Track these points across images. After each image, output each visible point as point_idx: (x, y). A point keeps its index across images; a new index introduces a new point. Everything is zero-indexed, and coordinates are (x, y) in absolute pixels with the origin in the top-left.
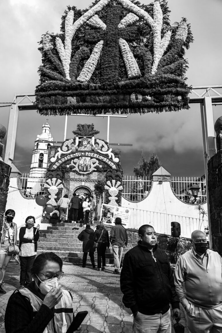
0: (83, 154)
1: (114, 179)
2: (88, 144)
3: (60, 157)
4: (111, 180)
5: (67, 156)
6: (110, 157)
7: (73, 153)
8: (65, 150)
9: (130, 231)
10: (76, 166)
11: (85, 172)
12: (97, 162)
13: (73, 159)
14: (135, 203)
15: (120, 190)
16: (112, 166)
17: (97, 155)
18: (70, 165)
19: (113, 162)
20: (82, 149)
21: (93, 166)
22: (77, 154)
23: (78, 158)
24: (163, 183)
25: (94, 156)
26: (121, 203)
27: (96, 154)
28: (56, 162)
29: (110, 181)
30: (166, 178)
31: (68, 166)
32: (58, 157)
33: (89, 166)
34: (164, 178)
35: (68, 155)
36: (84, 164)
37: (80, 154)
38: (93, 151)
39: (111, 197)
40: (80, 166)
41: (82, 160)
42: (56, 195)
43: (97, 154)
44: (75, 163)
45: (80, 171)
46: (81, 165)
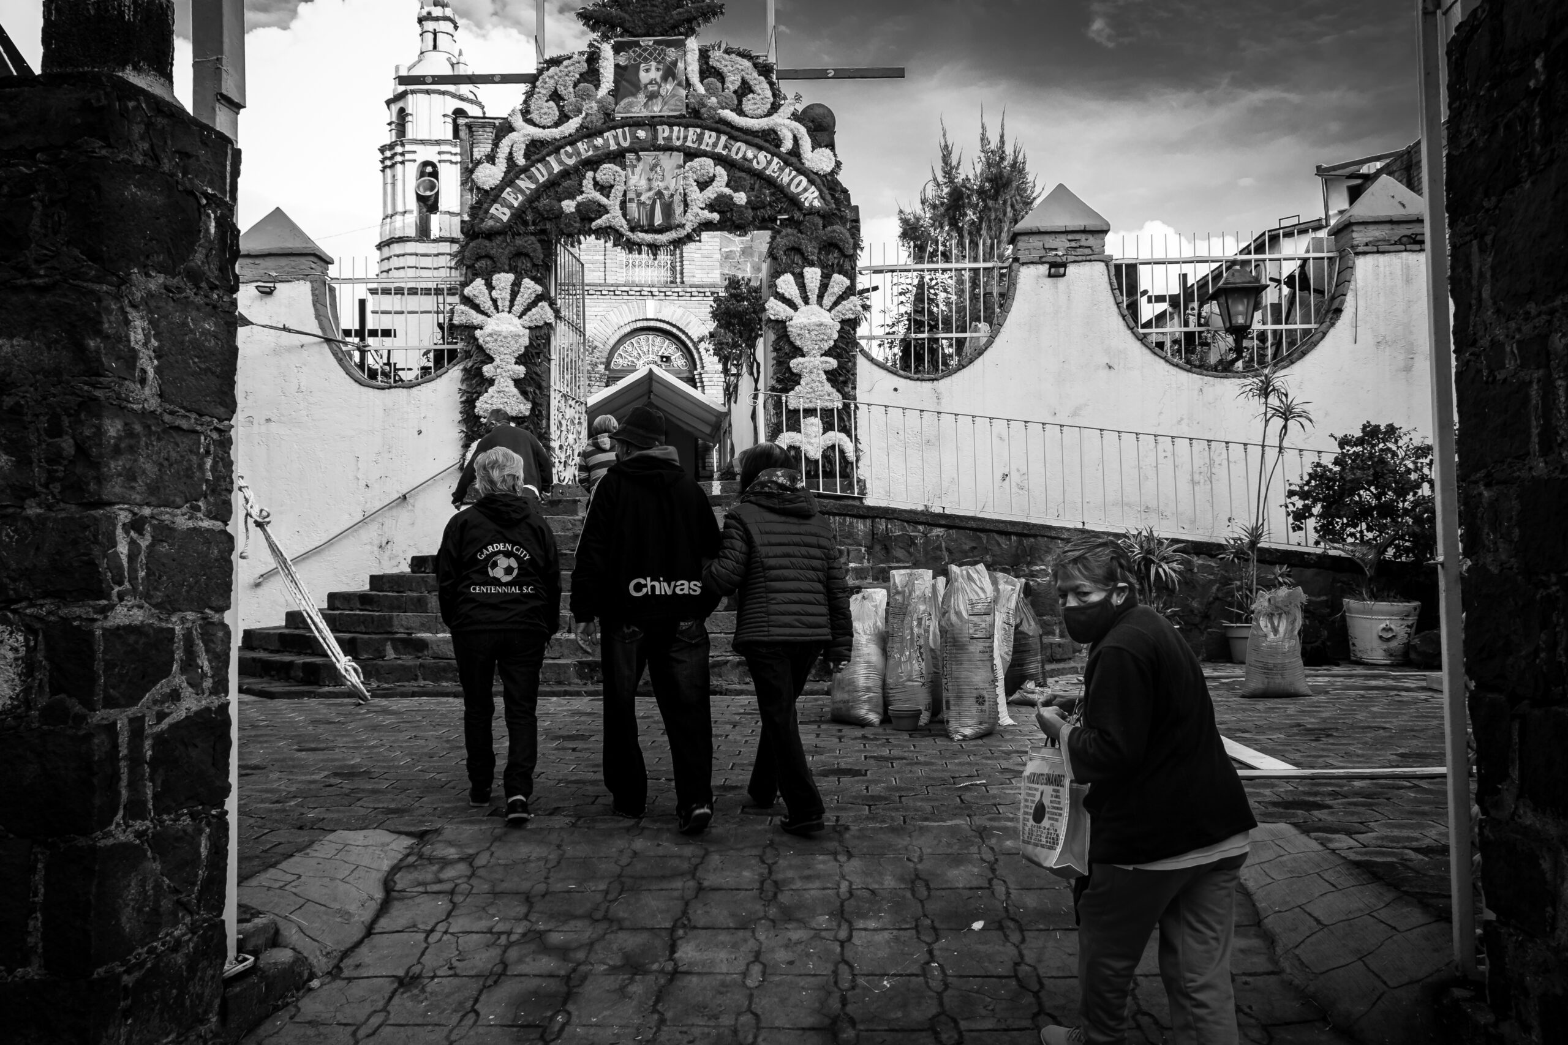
0: (641, 134)
1: (812, 265)
2: (665, 79)
3: (521, 161)
4: (797, 270)
5: (557, 151)
6: (787, 145)
7: (587, 132)
8: (548, 121)
9: (908, 522)
10: (613, 203)
11: (660, 231)
12: (721, 173)
13: (592, 164)
14: (929, 384)
15: (849, 320)
16: (799, 194)
17: (718, 138)
18: (579, 198)
19: (802, 171)
20: (637, 107)
21: (698, 198)
22: (610, 140)
23: (617, 157)
24: (1071, 269)
25: (703, 147)
26: (854, 388)
27: (714, 134)
28: (502, 190)
29: (793, 274)
30: (1083, 243)
31: (569, 206)
32: (510, 158)
33: (677, 198)
34: (1073, 244)
35: (562, 147)
36: (650, 189)
37: (625, 139)
38: (694, 116)
39: (803, 356)
40: (631, 200)
41: (638, 170)
42: (519, 361)
43: (719, 132)
44: (605, 189)
45: (632, 229)
46: (639, 195)
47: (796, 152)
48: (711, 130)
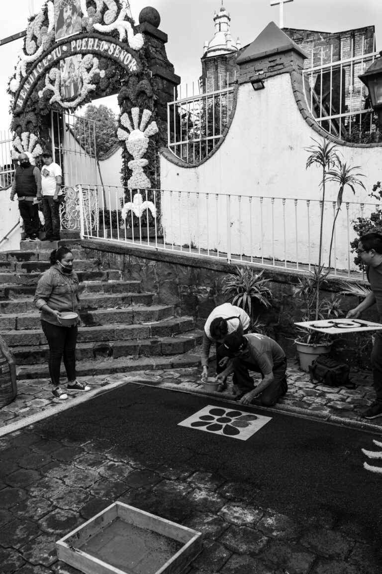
0: (65, 48)
1: (135, 106)
2: (73, 14)
3: (24, 75)
4: (128, 110)
5: (35, 67)
6: (122, 36)
7: (46, 54)
8: (32, 52)
10: (55, 89)
11: (72, 100)
12: (96, 61)
13: (47, 70)
14: (193, 170)
15: (153, 136)
16: (127, 65)
17: (94, 41)
18: (44, 89)
19: (128, 50)
20: (63, 35)
21: (87, 77)
22: (55, 54)
23: (56, 64)
24: (268, 83)
25: (89, 48)
26: (159, 175)
27: (92, 39)
28: (20, 91)
29: (127, 113)
30: (278, 62)
31: (41, 94)
32: (21, 75)
33: (79, 80)
34: (272, 64)
35: (37, 64)
36: (69, 78)
37: (59, 53)
38: (85, 33)
39: (133, 159)
40: (63, 85)
41: (65, 69)
43: (94, 38)
44: (52, 82)
45: (62, 101)
46: (65, 82)
47: (126, 41)
48: (91, 38)
